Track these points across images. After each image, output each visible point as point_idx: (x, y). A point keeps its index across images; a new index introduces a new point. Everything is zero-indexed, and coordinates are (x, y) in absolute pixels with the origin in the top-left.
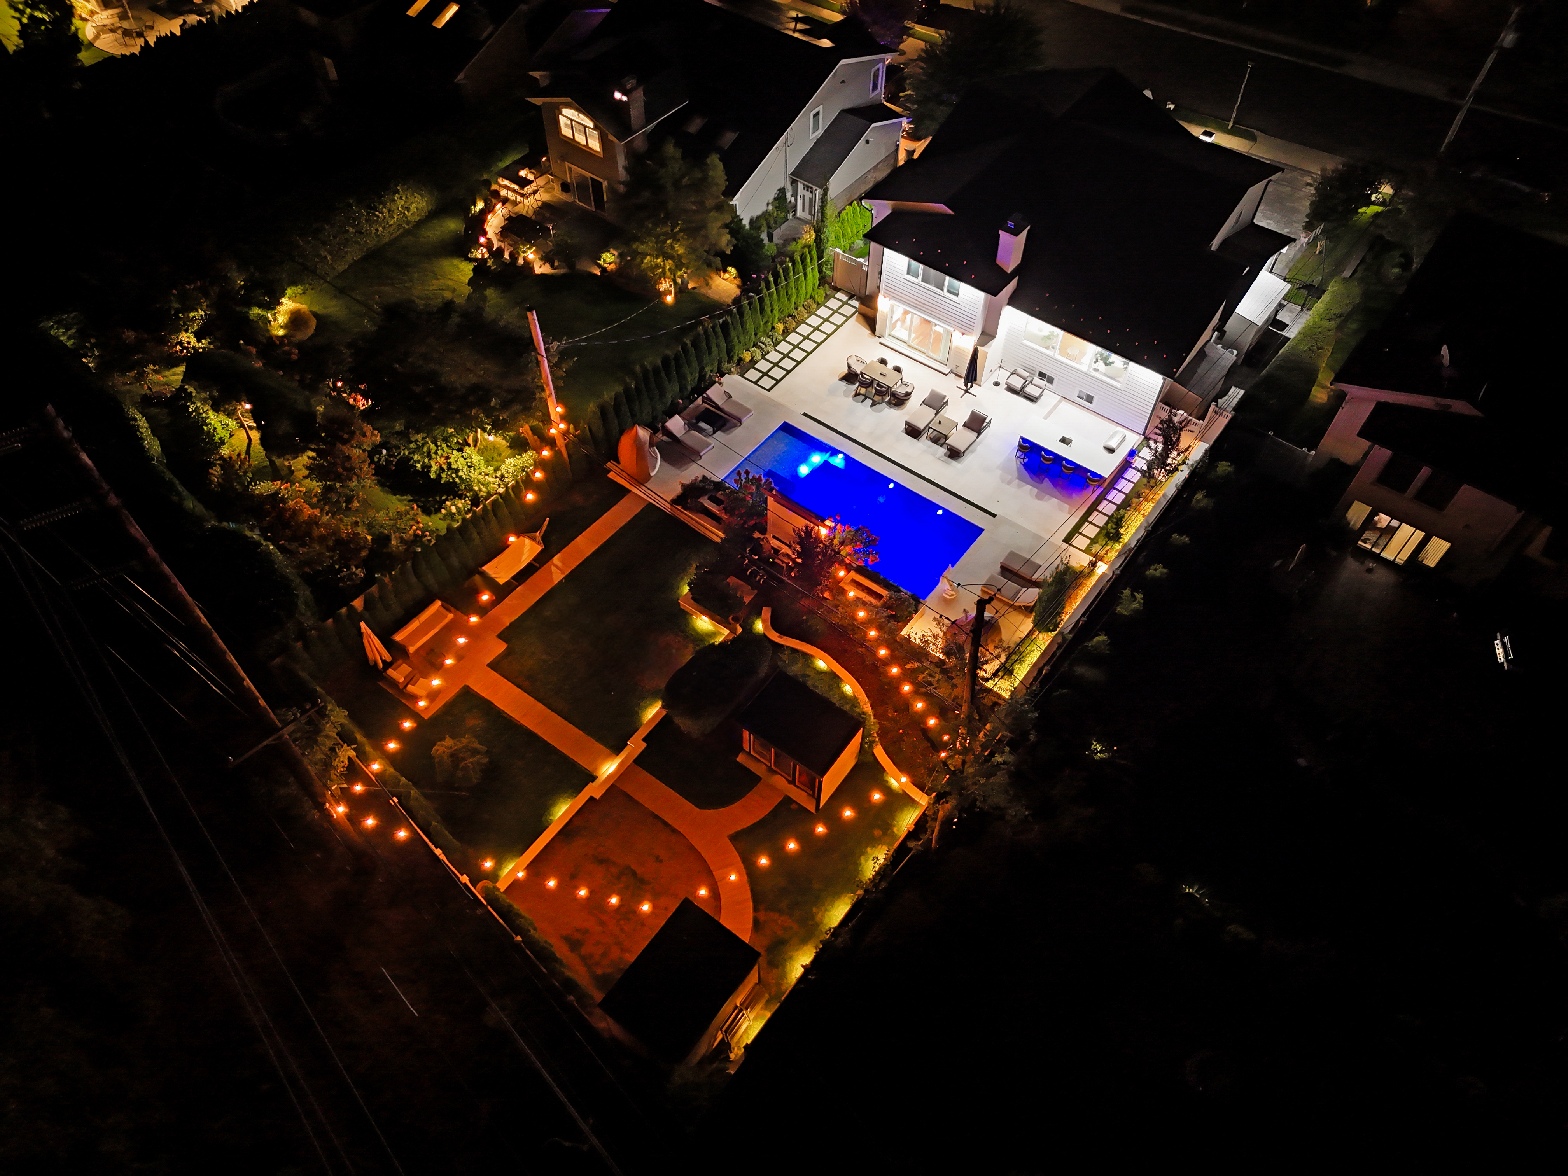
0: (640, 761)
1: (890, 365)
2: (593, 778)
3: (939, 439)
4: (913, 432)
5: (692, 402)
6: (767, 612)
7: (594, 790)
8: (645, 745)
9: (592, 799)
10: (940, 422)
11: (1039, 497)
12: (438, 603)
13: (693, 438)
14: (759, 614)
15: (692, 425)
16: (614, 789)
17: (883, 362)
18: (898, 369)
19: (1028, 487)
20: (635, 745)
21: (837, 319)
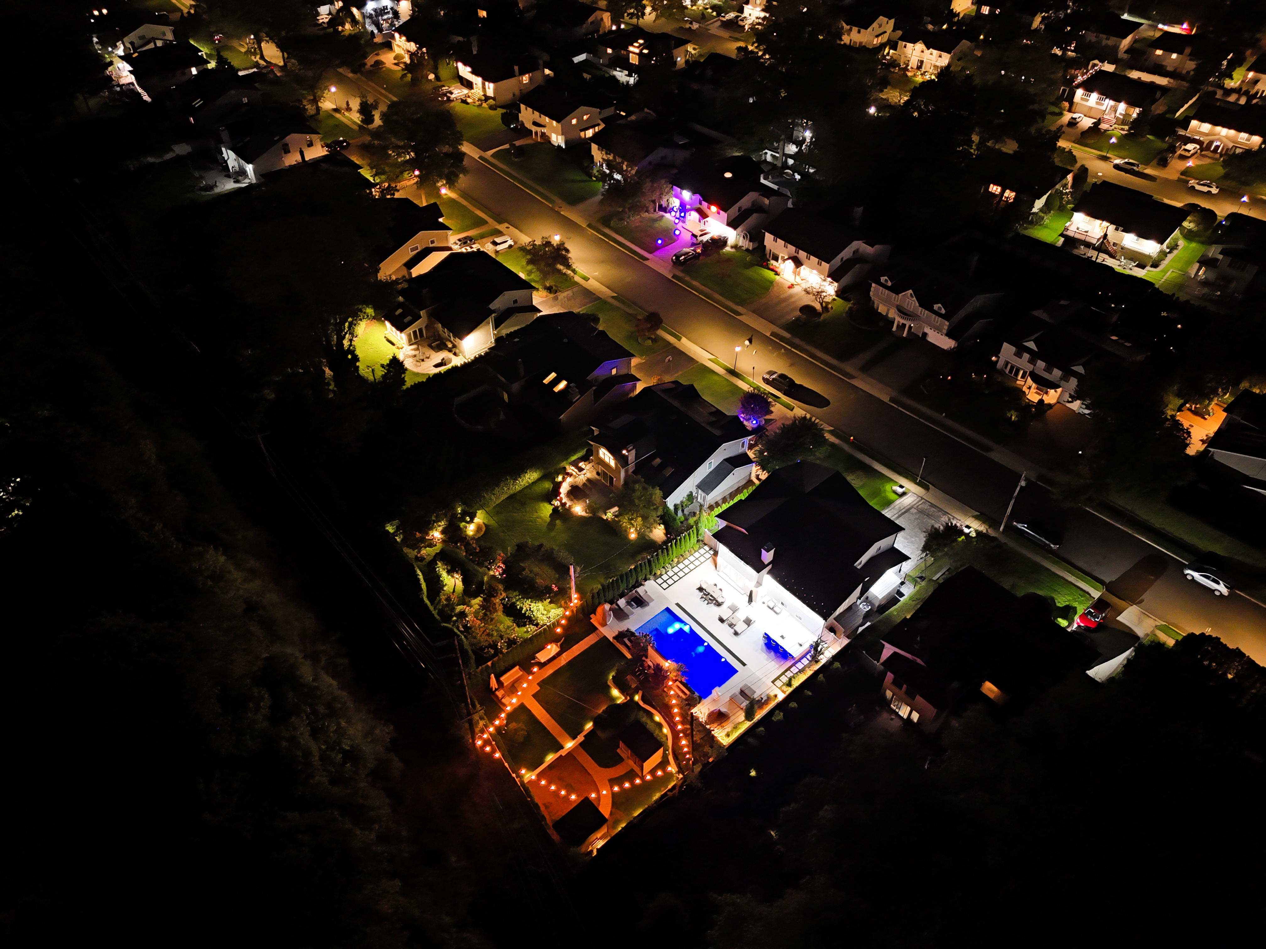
0: (581, 744)
2: (562, 748)
3: (731, 625)
4: (722, 620)
5: (631, 591)
6: (641, 692)
7: (563, 752)
8: (584, 738)
9: (561, 755)
10: (733, 618)
11: (767, 660)
12: (517, 667)
13: (628, 609)
14: (637, 693)
15: (628, 603)
16: (570, 754)
17: (715, 586)
18: (721, 590)
19: (764, 654)
20: (581, 738)
21: (702, 559)
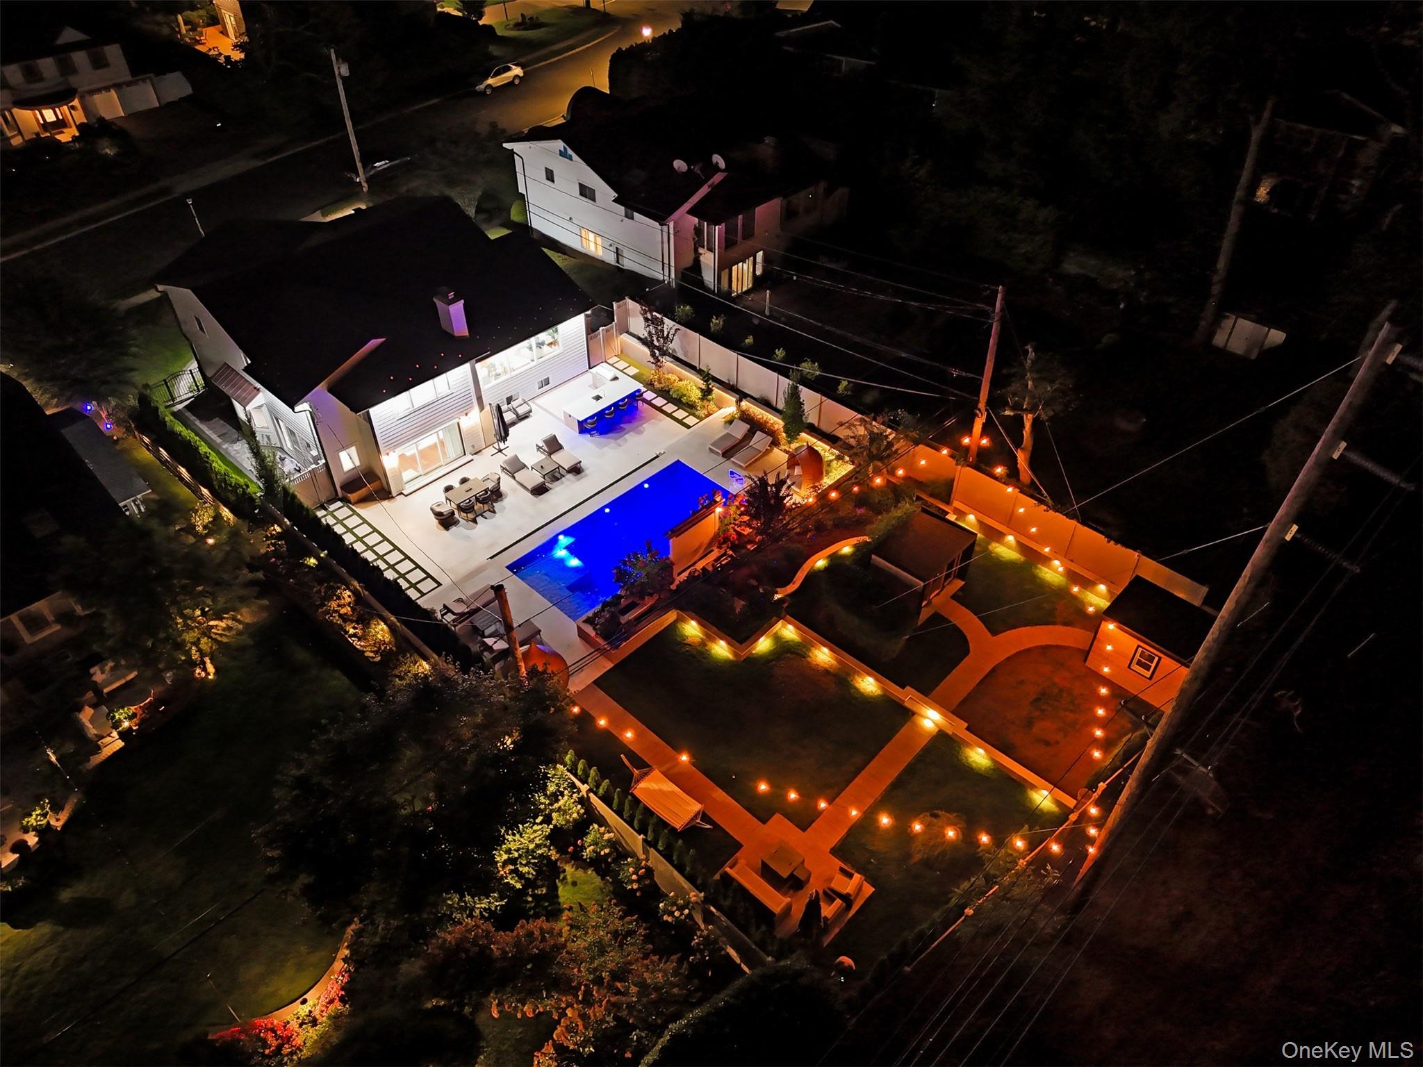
0: (925, 692)
1: (456, 485)
3: (555, 476)
4: (539, 490)
8: (908, 688)
9: (967, 729)
10: (542, 467)
11: (640, 433)
16: (956, 710)
17: (448, 489)
18: (464, 481)
20: (907, 696)
